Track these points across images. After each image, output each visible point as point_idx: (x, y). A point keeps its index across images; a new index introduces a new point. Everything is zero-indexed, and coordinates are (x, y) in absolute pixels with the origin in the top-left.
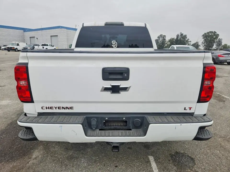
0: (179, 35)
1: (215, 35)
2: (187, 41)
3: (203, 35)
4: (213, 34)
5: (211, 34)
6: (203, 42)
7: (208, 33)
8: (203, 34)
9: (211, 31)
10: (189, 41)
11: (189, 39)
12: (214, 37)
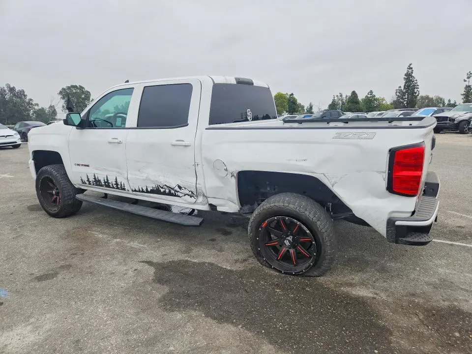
0: (5, 91)
1: (83, 93)
2: (29, 103)
3: (61, 93)
4: (78, 91)
5: (74, 91)
6: (64, 105)
7: (69, 88)
8: (60, 89)
9: (74, 85)
10: (33, 103)
11: (31, 100)
12: (83, 96)
